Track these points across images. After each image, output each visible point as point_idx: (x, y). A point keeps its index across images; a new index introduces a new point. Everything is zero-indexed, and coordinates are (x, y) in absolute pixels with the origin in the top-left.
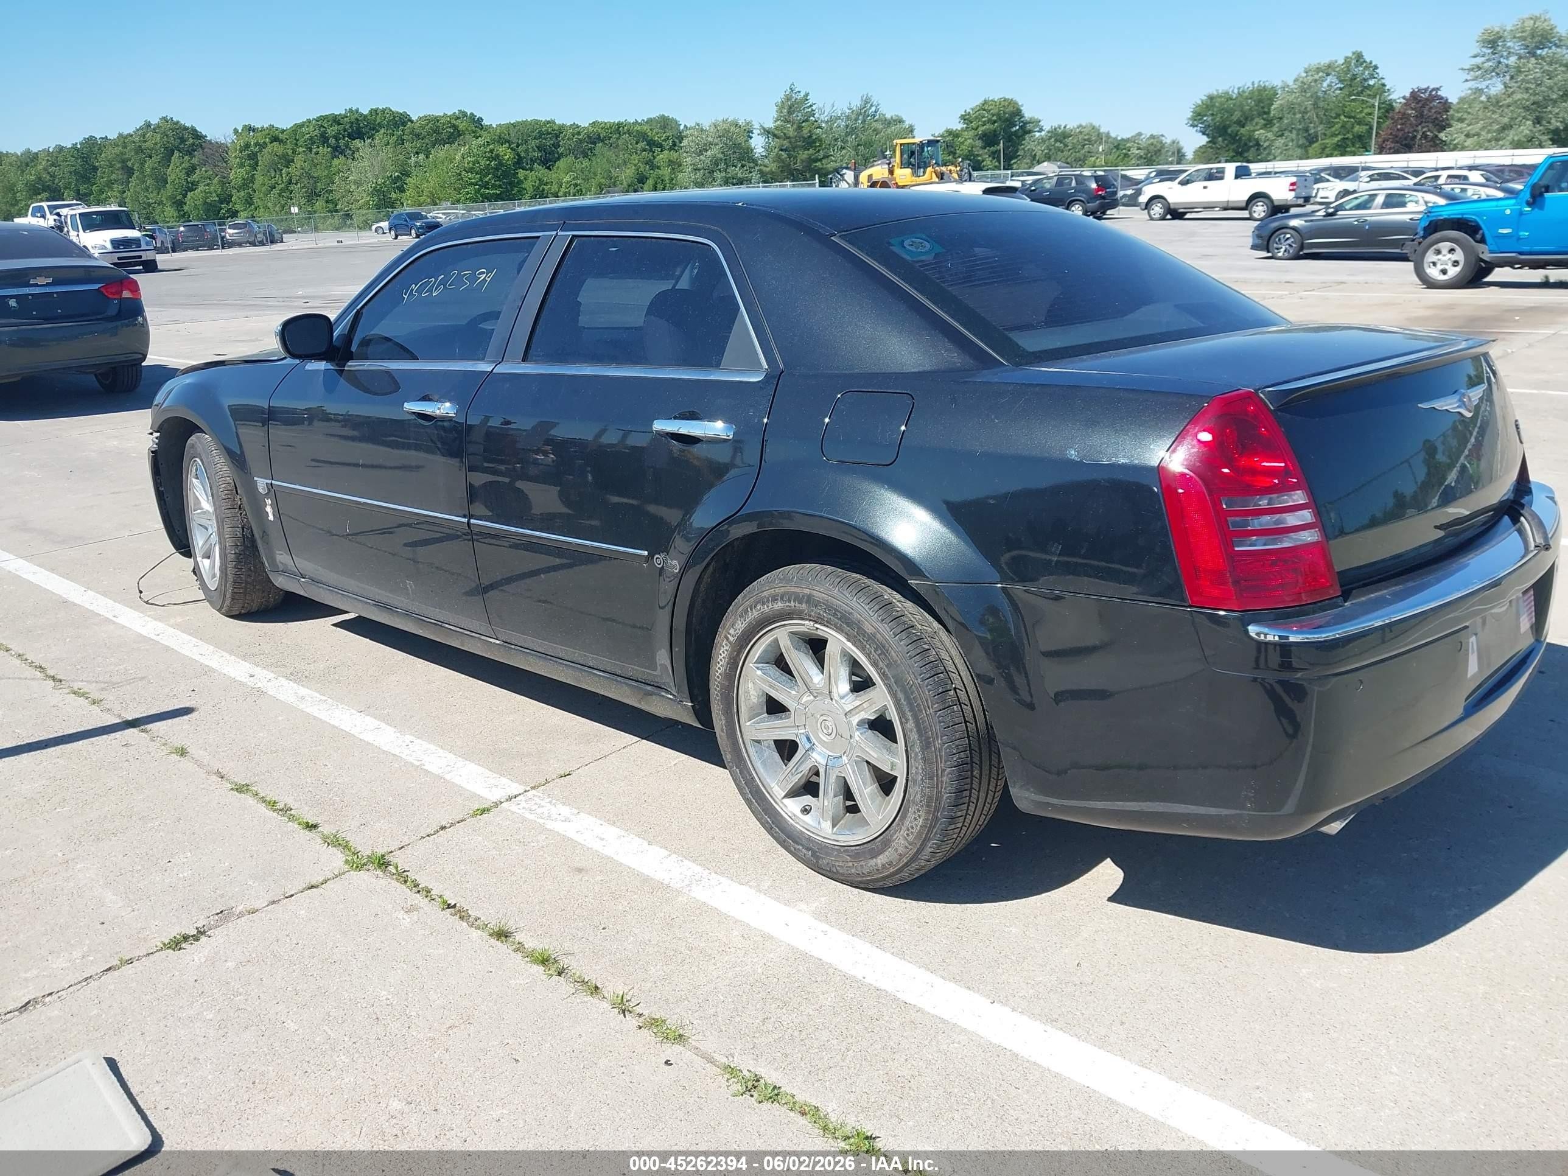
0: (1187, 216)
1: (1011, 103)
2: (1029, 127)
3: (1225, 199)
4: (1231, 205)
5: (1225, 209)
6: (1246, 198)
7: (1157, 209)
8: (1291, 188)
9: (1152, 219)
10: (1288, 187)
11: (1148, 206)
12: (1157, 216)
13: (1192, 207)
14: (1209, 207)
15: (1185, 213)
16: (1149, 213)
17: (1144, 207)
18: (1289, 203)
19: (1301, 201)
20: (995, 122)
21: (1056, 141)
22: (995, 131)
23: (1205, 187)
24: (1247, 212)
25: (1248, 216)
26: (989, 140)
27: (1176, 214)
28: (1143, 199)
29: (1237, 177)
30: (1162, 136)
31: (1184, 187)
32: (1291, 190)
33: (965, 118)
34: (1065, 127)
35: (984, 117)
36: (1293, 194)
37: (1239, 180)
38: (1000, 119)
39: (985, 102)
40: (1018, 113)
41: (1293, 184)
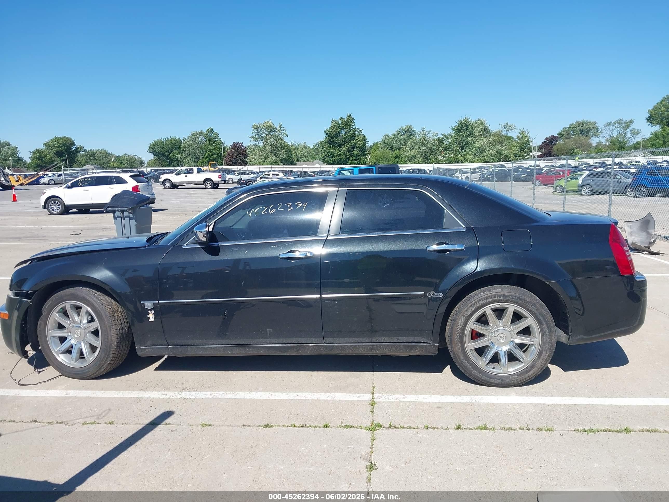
0: (179, 187)
1: (68, 139)
2: (78, 150)
3: (195, 180)
4: (197, 183)
5: (195, 184)
6: (203, 180)
7: (167, 185)
8: (219, 177)
9: (165, 188)
10: (218, 177)
11: (163, 183)
12: (168, 187)
13: (182, 184)
14: (189, 183)
15: (178, 186)
16: (164, 186)
17: (162, 184)
18: (219, 182)
19: (223, 182)
20: (61, 147)
21: (90, 156)
22: (62, 151)
23: (186, 176)
24: (204, 186)
25: (204, 187)
26: (60, 154)
27: (174, 186)
28: (161, 180)
29: (198, 173)
30: (136, 155)
31: (178, 176)
32: (219, 178)
33: (46, 144)
34: (93, 150)
35: (56, 145)
36: (220, 179)
37: (199, 174)
38: (64, 145)
39: (55, 138)
40: (73, 144)
41: (220, 175)
